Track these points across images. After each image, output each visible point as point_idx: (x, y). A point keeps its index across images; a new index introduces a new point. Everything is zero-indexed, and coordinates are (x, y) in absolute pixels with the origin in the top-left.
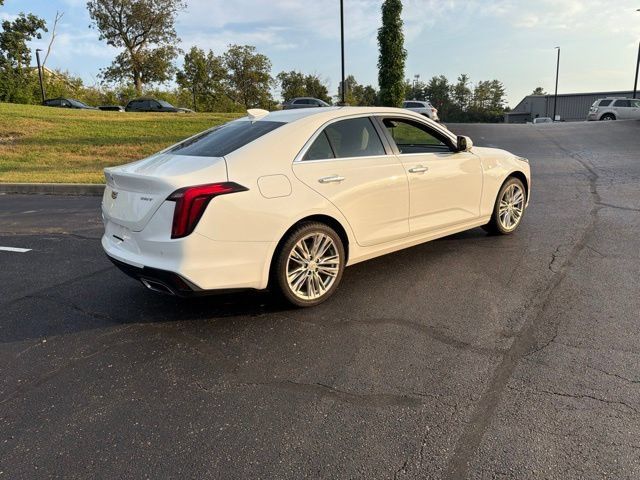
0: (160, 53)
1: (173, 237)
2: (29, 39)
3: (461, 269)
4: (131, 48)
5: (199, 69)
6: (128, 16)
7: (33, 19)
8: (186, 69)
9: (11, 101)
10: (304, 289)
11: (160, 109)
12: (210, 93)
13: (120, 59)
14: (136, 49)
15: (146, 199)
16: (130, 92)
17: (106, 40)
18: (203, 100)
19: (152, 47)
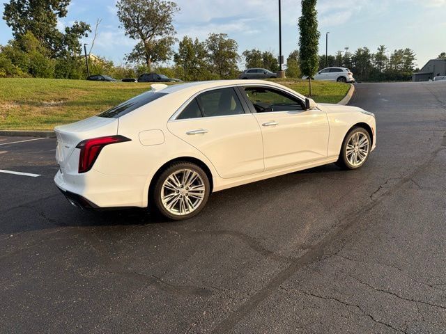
0: (163, 42)
1: (79, 172)
2: (81, 38)
3: (303, 195)
4: (144, 40)
5: (189, 51)
6: (143, 19)
7: (82, 24)
8: (180, 52)
9: (69, 78)
11: (160, 80)
12: (195, 68)
13: (137, 47)
14: (148, 40)
15: (67, 147)
16: (143, 69)
17: (129, 35)
18: (191, 72)
19: (158, 38)
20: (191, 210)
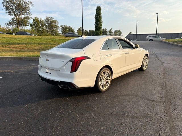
0: (25, 18)
1: (71, 72)
4: (16, 16)
5: (37, 23)
6: (15, 7)
8: (33, 23)
10: (103, 87)
11: (27, 34)
12: (40, 30)
13: (12, 19)
14: (18, 17)
15: (62, 61)
16: (16, 29)
17: (8, 14)
18: (38, 32)
19: (23, 16)
20: (107, 87)
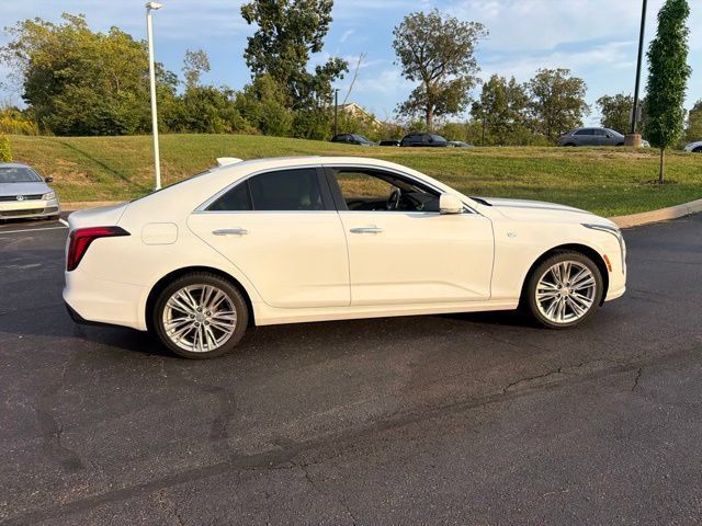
0: (457, 84)
2: (333, 80)
4: (427, 81)
5: (496, 98)
6: (429, 50)
7: (338, 61)
8: (483, 99)
9: (311, 138)
12: (504, 124)
13: (415, 93)
14: (433, 82)
16: (419, 125)
17: (407, 75)
18: (494, 131)
19: (450, 78)
